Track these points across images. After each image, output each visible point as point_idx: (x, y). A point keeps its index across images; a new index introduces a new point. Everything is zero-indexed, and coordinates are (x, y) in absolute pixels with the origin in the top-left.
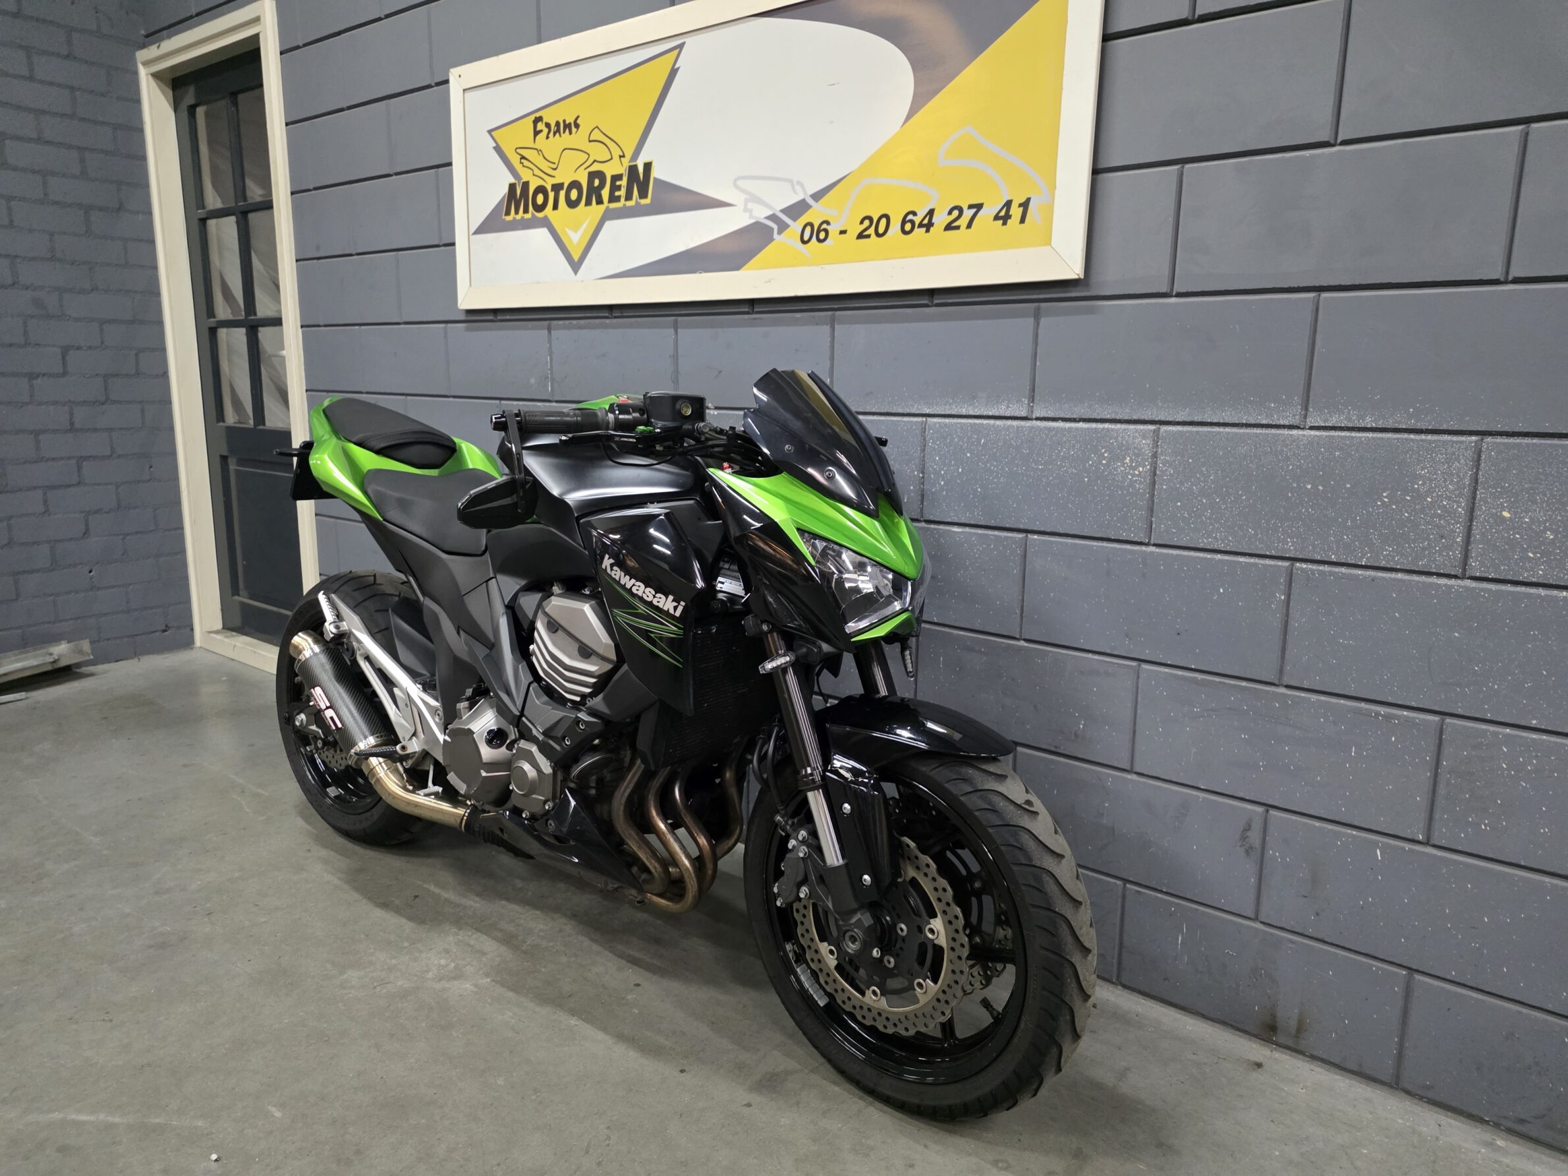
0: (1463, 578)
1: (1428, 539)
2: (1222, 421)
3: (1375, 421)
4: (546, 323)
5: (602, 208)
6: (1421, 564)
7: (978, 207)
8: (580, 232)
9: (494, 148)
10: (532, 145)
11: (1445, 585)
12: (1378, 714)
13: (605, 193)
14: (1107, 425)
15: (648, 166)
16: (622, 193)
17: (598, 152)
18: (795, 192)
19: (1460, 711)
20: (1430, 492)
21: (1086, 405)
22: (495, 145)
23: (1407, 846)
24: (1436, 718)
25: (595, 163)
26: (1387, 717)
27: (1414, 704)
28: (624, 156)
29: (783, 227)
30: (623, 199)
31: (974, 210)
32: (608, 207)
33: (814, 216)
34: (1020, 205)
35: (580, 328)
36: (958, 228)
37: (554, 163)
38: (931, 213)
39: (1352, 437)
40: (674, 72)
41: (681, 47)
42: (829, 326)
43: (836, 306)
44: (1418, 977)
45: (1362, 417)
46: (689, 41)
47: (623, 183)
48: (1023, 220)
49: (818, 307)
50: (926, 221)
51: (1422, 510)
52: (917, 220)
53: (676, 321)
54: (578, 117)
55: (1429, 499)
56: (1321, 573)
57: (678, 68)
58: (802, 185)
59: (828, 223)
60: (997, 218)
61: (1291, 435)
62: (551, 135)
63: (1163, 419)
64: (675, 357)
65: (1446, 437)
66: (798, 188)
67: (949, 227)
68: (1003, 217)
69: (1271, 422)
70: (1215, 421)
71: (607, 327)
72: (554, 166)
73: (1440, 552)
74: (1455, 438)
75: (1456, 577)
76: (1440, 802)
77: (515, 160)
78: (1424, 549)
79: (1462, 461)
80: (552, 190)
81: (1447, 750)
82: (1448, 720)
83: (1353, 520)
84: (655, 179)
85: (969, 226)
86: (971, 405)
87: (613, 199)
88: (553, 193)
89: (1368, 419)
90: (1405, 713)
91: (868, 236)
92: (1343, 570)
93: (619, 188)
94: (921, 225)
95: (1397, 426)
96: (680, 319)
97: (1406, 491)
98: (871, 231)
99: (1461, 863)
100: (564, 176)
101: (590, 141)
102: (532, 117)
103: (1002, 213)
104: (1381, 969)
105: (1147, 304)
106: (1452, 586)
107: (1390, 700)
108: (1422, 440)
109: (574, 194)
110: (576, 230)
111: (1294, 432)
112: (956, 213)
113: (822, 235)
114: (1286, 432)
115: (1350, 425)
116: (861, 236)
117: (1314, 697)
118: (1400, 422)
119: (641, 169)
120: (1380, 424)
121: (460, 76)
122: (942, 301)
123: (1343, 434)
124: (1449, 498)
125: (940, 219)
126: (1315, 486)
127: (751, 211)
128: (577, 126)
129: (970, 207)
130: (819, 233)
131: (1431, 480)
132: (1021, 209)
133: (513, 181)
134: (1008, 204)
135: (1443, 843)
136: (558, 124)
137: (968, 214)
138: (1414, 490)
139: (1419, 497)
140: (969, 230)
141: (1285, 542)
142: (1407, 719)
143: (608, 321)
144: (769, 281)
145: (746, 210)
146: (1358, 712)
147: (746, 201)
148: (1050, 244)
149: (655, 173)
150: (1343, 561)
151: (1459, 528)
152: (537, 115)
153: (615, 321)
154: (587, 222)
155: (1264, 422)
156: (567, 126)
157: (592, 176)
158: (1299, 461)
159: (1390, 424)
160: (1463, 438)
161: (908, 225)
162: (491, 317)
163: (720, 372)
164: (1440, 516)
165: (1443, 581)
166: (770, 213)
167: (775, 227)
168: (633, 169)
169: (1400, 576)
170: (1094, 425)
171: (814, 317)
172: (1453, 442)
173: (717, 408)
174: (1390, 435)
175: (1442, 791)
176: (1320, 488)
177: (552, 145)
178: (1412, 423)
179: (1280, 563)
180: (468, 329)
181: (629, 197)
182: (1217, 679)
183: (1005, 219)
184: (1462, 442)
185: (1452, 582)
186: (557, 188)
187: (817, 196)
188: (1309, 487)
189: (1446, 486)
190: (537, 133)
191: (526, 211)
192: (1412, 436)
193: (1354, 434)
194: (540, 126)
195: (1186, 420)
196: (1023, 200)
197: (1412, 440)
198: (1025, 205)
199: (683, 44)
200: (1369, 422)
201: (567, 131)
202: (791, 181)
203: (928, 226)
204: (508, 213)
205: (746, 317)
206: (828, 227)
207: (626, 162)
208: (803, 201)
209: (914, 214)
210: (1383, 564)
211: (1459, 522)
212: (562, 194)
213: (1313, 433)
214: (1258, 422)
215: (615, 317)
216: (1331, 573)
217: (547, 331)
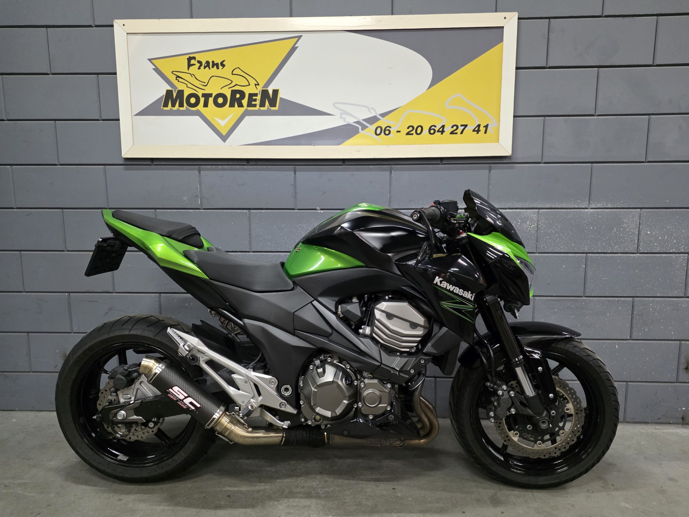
0: (637, 253)
1: (628, 242)
2: (562, 207)
3: (611, 206)
4: (197, 167)
5: (242, 110)
6: (626, 250)
7: (466, 126)
8: (226, 120)
9: (153, 69)
10: (187, 71)
11: (633, 256)
12: (615, 300)
13: (245, 102)
14: (519, 210)
15: (276, 92)
16: (258, 103)
17: (237, 80)
18: (371, 113)
19: (638, 295)
20: (628, 227)
21: (511, 203)
22: (154, 67)
23: (625, 342)
24: (631, 299)
25: (237, 86)
26: (618, 301)
27: (625, 295)
28: (258, 84)
29: (364, 127)
30: (258, 107)
31: (463, 127)
32: (246, 109)
33: (383, 123)
34: (484, 127)
35: (224, 170)
36: (456, 133)
37: (205, 83)
38: (443, 127)
39: (605, 211)
40: (294, 49)
41: (300, 37)
42: (389, 172)
43: (392, 163)
44: (629, 383)
45: (607, 204)
46: (304, 35)
47: (259, 97)
48: (485, 132)
49: (384, 163)
50: (441, 130)
51: (626, 233)
52: (437, 129)
53: (295, 168)
54: (224, 61)
55: (628, 230)
56: (596, 257)
57: (297, 47)
58: (374, 110)
59: (390, 127)
60: (474, 131)
61: (585, 211)
62: (202, 67)
63: (541, 207)
64: (295, 186)
65: (631, 210)
66: (372, 111)
67: (452, 133)
68: (477, 130)
69: (578, 207)
70: (560, 207)
71: (245, 170)
72: (205, 84)
73: (631, 246)
74: (634, 210)
75: (635, 253)
76: (634, 325)
77: (172, 78)
78: (627, 245)
79: (636, 217)
80: (202, 97)
81: (636, 308)
82: (635, 299)
83: (606, 238)
84: (281, 98)
85: (462, 133)
86: (461, 204)
87: (249, 105)
88: (203, 98)
89: (609, 205)
90: (623, 299)
91: (412, 134)
92: (602, 255)
94: (438, 131)
95: (618, 207)
96: (297, 167)
97: (621, 228)
98: (414, 132)
99: (640, 343)
100: (213, 89)
101: (233, 74)
102: (188, 56)
103: (477, 129)
104: (618, 384)
105: (533, 166)
106: (635, 256)
107: (619, 295)
108: (625, 211)
109: (220, 100)
110: (223, 119)
111: (586, 210)
112: (455, 128)
113: (387, 132)
114: (583, 210)
115: (604, 207)
116: (408, 134)
117: (595, 299)
118: (618, 206)
119: (271, 92)
120: (613, 206)
121: (124, 25)
122: (447, 162)
123: (601, 210)
124: (633, 229)
125: (448, 129)
126: (593, 228)
127: (344, 119)
128: (223, 66)
129: (462, 125)
130: (386, 131)
131: (628, 223)
132: (485, 128)
133: (169, 88)
134: (479, 126)
135: (635, 338)
136: (208, 62)
137: (461, 128)
138: (623, 227)
139: (625, 229)
140: (461, 135)
141: (584, 247)
142: (624, 301)
143: (246, 167)
144: (359, 151)
145: (341, 117)
146: (609, 301)
147: (341, 114)
148: (498, 142)
149: (280, 95)
150: (603, 252)
151: (636, 238)
152: (192, 56)
153: (251, 167)
154: (233, 114)
155: (576, 207)
156: (216, 65)
158: (588, 220)
159: (616, 206)
160: (636, 210)
161: (432, 130)
162: (149, 163)
163: (325, 192)
164: (631, 235)
165: (632, 255)
166: (356, 120)
167: (360, 127)
168: (265, 93)
169: (620, 255)
170: (514, 210)
171: (380, 168)
172: (634, 211)
173: (321, 209)
174: (615, 210)
175: (634, 321)
176: (595, 228)
177: (204, 74)
178: (622, 206)
179: (583, 255)
180: (126, 169)
181: (262, 104)
182: (563, 298)
183: (478, 131)
184: (636, 211)
185: (634, 255)
186: (207, 96)
187: (384, 115)
188: (592, 228)
189: (632, 225)
190: (190, 65)
191: (181, 105)
192: (622, 210)
193: (604, 210)
194: (193, 62)
195: (549, 207)
196: (485, 125)
197: (622, 211)
198: (486, 127)
199: (301, 36)
200: (609, 206)
201: (215, 67)
202: (368, 107)
203: (442, 132)
204: (166, 105)
205: (341, 167)
206: (390, 129)
207: (260, 88)
208: (375, 117)
209: (435, 126)
210: (615, 251)
211: (636, 236)
212: (211, 100)
213: (592, 210)
214: (574, 207)
215: (250, 165)
216: (599, 256)
217: (197, 171)
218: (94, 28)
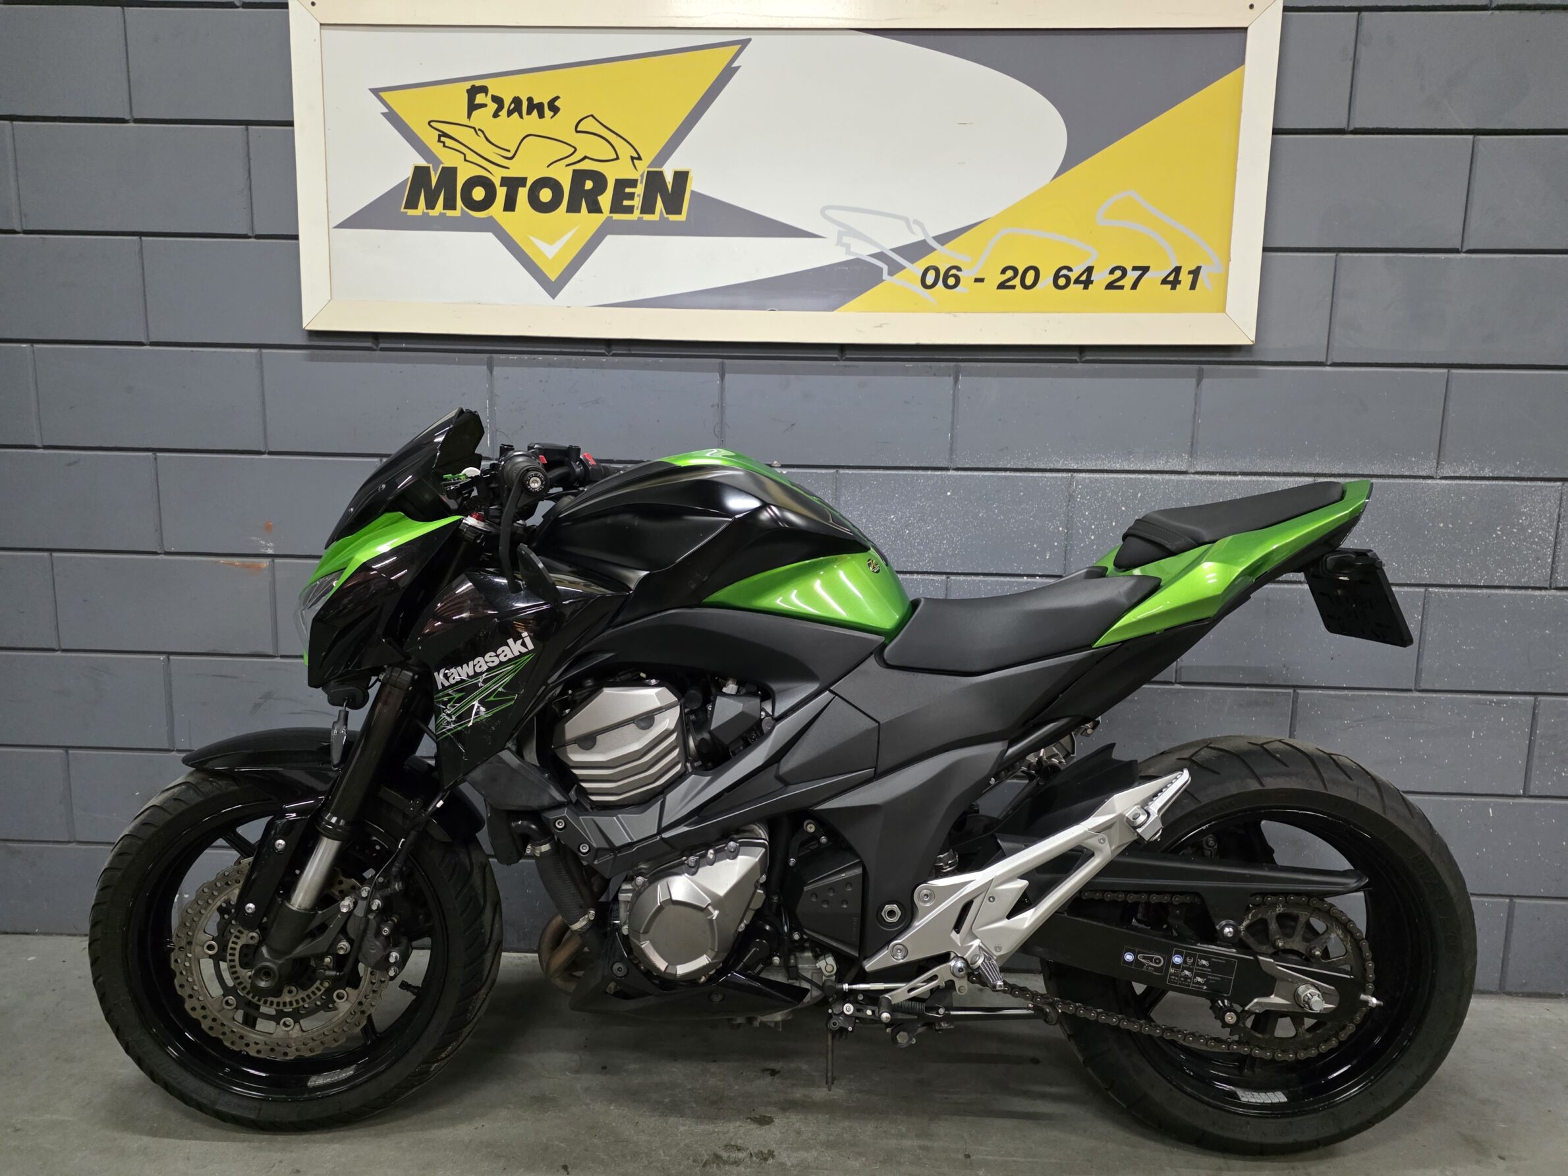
0: (1550, 588)
1: (1528, 562)
2: (1372, 473)
3: (1492, 472)
4: (485, 356)
5: (597, 220)
6: (1524, 581)
7: (1145, 270)
8: (559, 244)
9: (384, 114)
10: (466, 122)
11: (1540, 596)
12: (1492, 702)
13: (605, 200)
14: (1266, 478)
15: (681, 177)
16: (637, 202)
17: (589, 146)
18: (913, 232)
19: (1550, 690)
20: (1530, 525)
21: (1248, 460)
22: (386, 110)
23: (1511, 801)
24: (1530, 699)
25: (587, 160)
26: (1498, 703)
27: (1518, 690)
28: (639, 158)
29: (895, 268)
30: (637, 212)
31: (1139, 273)
32: (609, 219)
33: (942, 258)
34: (1190, 272)
35: (550, 365)
36: (1121, 287)
37: (509, 151)
38: (1090, 270)
39: (1475, 485)
40: (728, 72)
41: (745, 43)
42: (952, 378)
43: (961, 358)
44: (1517, 901)
45: (1482, 469)
46: (756, 38)
47: (639, 190)
48: (1193, 287)
49: (938, 357)
50: (1084, 278)
51: (1525, 540)
52: (1073, 276)
53: (722, 366)
54: (557, 98)
55: (1530, 531)
56: (1450, 595)
57: (738, 68)
58: (921, 225)
59: (959, 269)
60: (1164, 282)
61: (1428, 484)
62: (504, 113)
63: (1321, 472)
64: (721, 407)
65: (1539, 483)
66: (915, 227)
67: (1110, 286)
68: (1172, 280)
69: (1412, 474)
70: (1366, 473)
71: (602, 366)
72: (510, 155)
73: (1536, 571)
74: (1547, 484)
75: (1546, 589)
76: (1536, 761)
77: (429, 138)
78: (1525, 569)
79: (1553, 501)
80: (501, 186)
81: (1541, 721)
82: (1541, 698)
83: (1475, 550)
84: (693, 192)
85: (1134, 287)
86: (1125, 460)
87: (616, 207)
88: (505, 189)
89: (1487, 470)
90: (1511, 698)
91: (1013, 287)
92: (1465, 590)
93: (631, 196)
94: (1077, 281)
95: (1507, 475)
96: (727, 361)
97: (1513, 526)
98: (1017, 281)
99: (1549, 804)
100: (529, 167)
101: (577, 132)
102: (468, 85)
103: (1171, 278)
104: (1492, 903)
105: (1307, 371)
106: (1545, 596)
107: (1501, 689)
108: (1525, 486)
109: (546, 195)
110: (551, 241)
111: (1429, 481)
112: (1118, 273)
113: (951, 281)
114: (1421, 481)
115: (1473, 475)
116: (1002, 286)
117: (1443, 696)
118: (1509, 472)
119: (669, 178)
120: (1496, 474)
121: (313, 4)
122: (1094, 358)
123: (1467, 482)
124: (1543, 529)
125: (1101, 277)
126: (1446, 525)
127: (848, 246)
128: (555, 110)
129: (1135, 268)
130: (949, 278)
131: (1531, 516)
132: (1191, 276)
133: (422, 162)
134: (1177, 270)
135: (1536, 793)
136: (517, 101)
137: (1132, 276)
138: (1519, 524)
139: (1523, 529)
140: (1133, 291)
141: (1422, 572)
142: (1513, 702)
143: (604, 359)
144: (881, 326)
145: (840, 243)
146: (1478, 702)
147: (840, 235)
148: (1224, 311)
149: (693, 185)
150: (1467, 583)
151: (1549, 552)
152: (478, 83)
153: (616, 359)
154: (574, 230)
155: (1407, 473)
156: (540, 108)
157: (579, 177)
158: (1434, 505)
159: (1503, 474)
160: (1552, 484)
161: (1061, 279)
162: (369, 344)
163: (793, 425)
164: (1537, 543)
165: (1537, 593)
166: (877, 250)
167: (885, 268)
168: (654, 180)
169: (1507, 591)
170: (1254, 478)
171: (931, 367)
172: (1547, 487)
173: (783, 466)
174: (1500, 482)
175: (1536, 753)
176: (1450, 526)
178: (1518, 473)
179: (1417, 589)
180: (312, 359)
181: (648, 207)
182: (1365, 693)
183: (1175, 284)
184: (1552, 487)
185: (1543, 593)
187: (943, 239)
188: (1441, 525)
189: (1541, 521)
190: (472, 107)
191: (450, 204)
192: (1517, 483)
193: (1474, 482)
194: (480, 98)
195: (1341, 472)
196: (1193, 268)
197: (1518, 486)
198: (1196, 273)
199: (749, 40)
200: (1487, 472)
201: (535, 112)
202: (906, 220)
203: (1087, 283)
204: (412, 203)
205: (834, 363)
206: (959, 273)
207: (643, 167)
208: (924, 242)
209: (1070, 269)
210: (1496, 583)
211: (1549, 547)
212: (523, 193)
213: (1443, 482)
214: (1401, 473)
215: (614, 355)
216: (1458, 594)
217: (485, 367)
218: (240, 10)
